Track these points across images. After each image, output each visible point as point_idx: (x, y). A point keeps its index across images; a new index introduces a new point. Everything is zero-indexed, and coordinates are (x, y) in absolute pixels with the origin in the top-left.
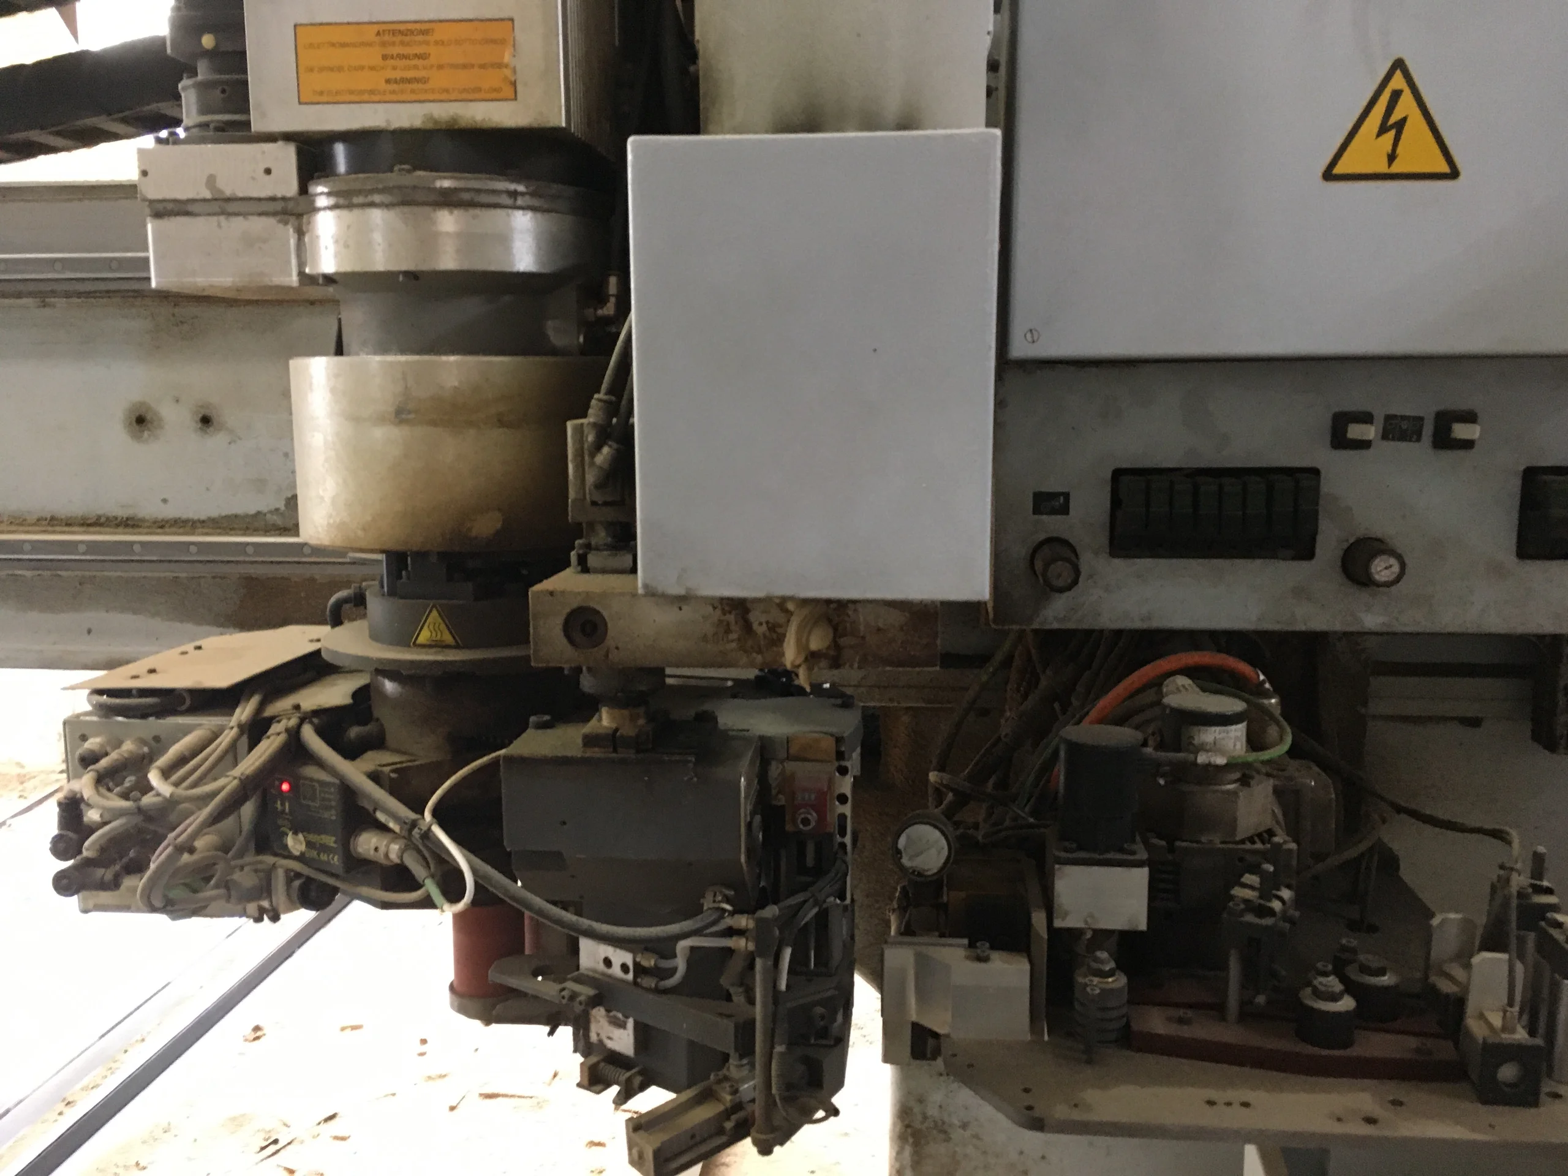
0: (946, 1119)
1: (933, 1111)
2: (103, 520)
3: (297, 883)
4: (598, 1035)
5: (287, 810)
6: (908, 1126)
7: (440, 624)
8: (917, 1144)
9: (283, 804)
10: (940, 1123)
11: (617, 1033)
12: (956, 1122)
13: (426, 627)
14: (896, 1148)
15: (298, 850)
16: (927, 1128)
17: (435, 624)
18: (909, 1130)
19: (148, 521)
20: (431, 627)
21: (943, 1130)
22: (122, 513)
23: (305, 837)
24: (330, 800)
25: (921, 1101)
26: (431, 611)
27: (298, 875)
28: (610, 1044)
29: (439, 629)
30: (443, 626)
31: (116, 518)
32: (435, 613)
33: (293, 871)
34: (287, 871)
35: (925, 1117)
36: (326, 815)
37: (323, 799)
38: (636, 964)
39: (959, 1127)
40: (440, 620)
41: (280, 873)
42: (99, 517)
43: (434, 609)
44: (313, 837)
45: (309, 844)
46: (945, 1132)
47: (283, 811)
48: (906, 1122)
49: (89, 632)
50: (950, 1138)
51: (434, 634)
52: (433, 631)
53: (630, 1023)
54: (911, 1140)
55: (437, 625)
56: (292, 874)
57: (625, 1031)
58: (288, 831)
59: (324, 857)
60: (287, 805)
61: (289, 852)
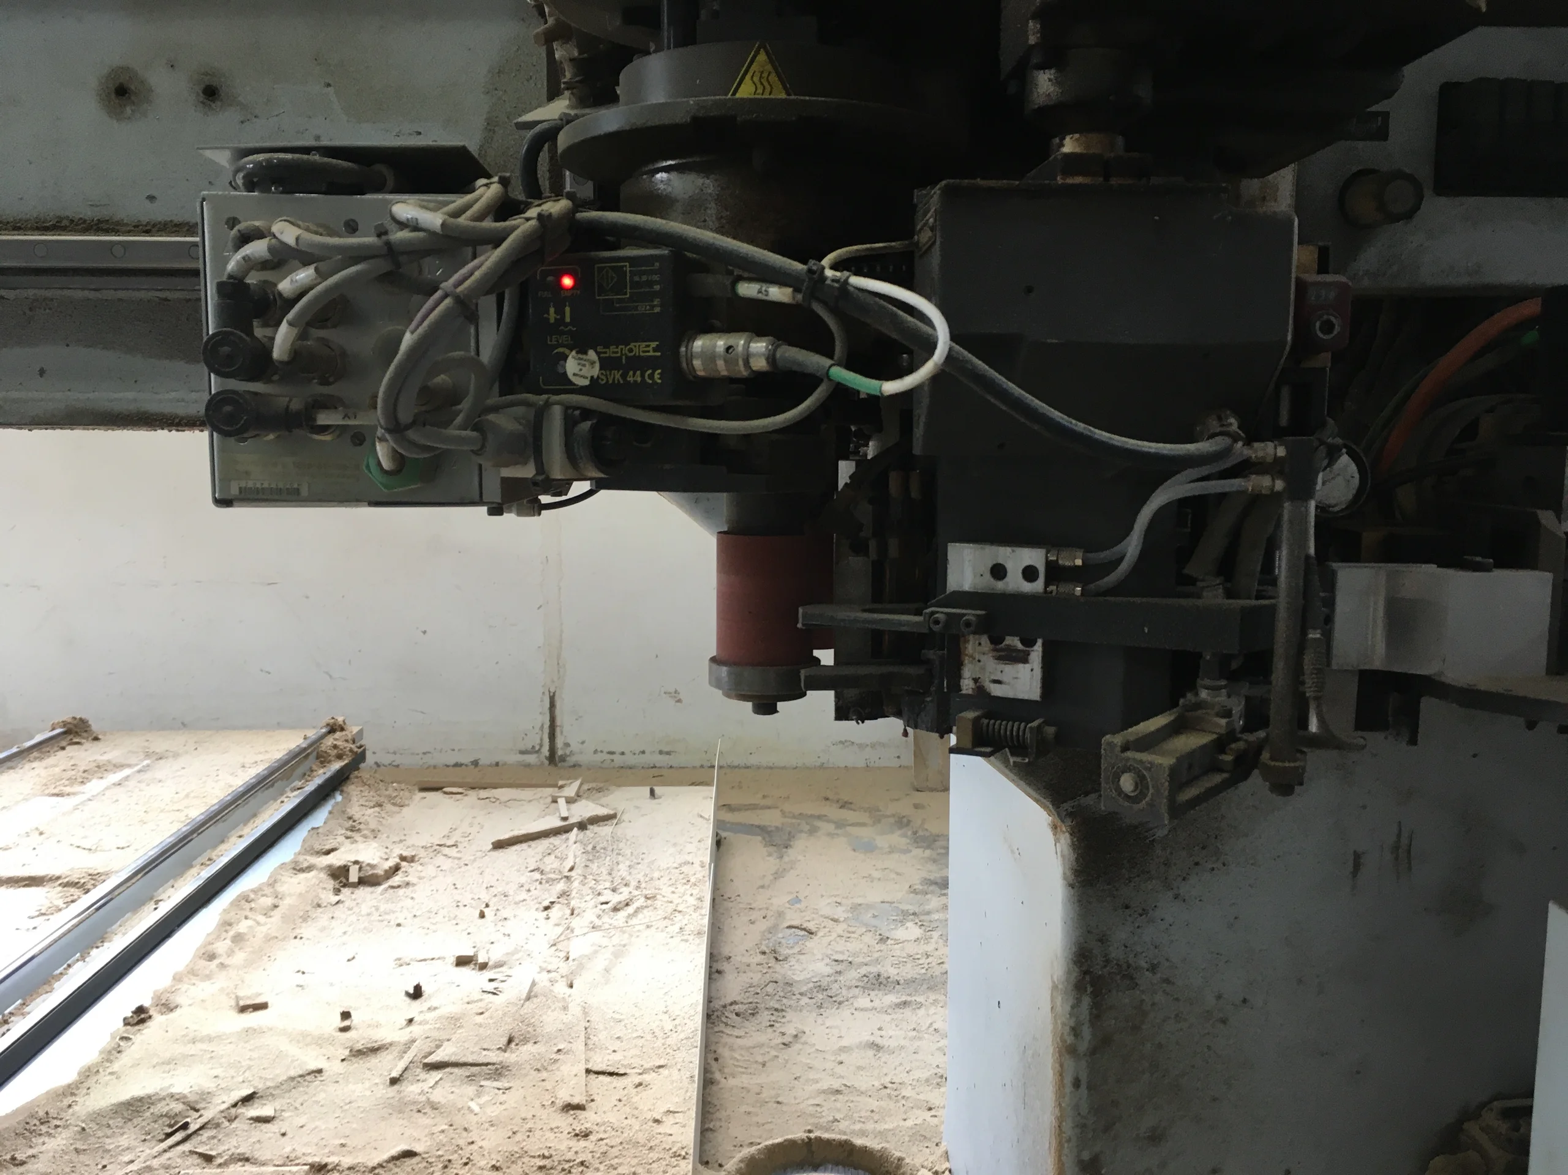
0: (1131, 960)
1: (1116, 953)
2: (65, 223)
3: (586, 425)
4: (976, 680)
5: (568, 320)
6: (1086, 973)
7: (770, 73)
8: (1095, 994)
9: (560, 311)
10: (1125, 966)
11: (1010, 671)
12: (1143, 964)
13: (748, 77)
14: (1071, 1002)
15: (585, 377)
16: (1110, 973)
17: (762, 72)
18: (1088, 978)
19: (127, 225)
20: (756, 79)
21: (1128, 975)
22: (88, 213)
23: (598, 353)
24: (650, 284)
25: (1103, 940)
26: (757, 53)
27: (586, 414)
28: (996, 691)
29: (769, 83)
30: (773, 78)
31: (85, 221)
32: (762, 57)
33: (576, 408)
34: (567, 408)
35: (1107, 961)
36: (643, 308)
37: (635, 285)
38: (1051, 566)
39: (1147, 970)
40: (769, 67)
41: (557, 411)
42: (60, 219)
43: (762, 51)
44: (613, 351)
45: (606, 364)
46: (1132, 978)
47: (560, 321)
48: (1084, 969)
49: (42, 372)
50: (1137, 984)
51: (760, 91)
52: (759, 85)
53: (1036, 653)
54: (1089, 989)
55: (765, 75)
56: (577, 412)
57: (1027, 666)
58: (567, 351)
59: (634, 377)
60: (568, 309)
61: (571, 383)
